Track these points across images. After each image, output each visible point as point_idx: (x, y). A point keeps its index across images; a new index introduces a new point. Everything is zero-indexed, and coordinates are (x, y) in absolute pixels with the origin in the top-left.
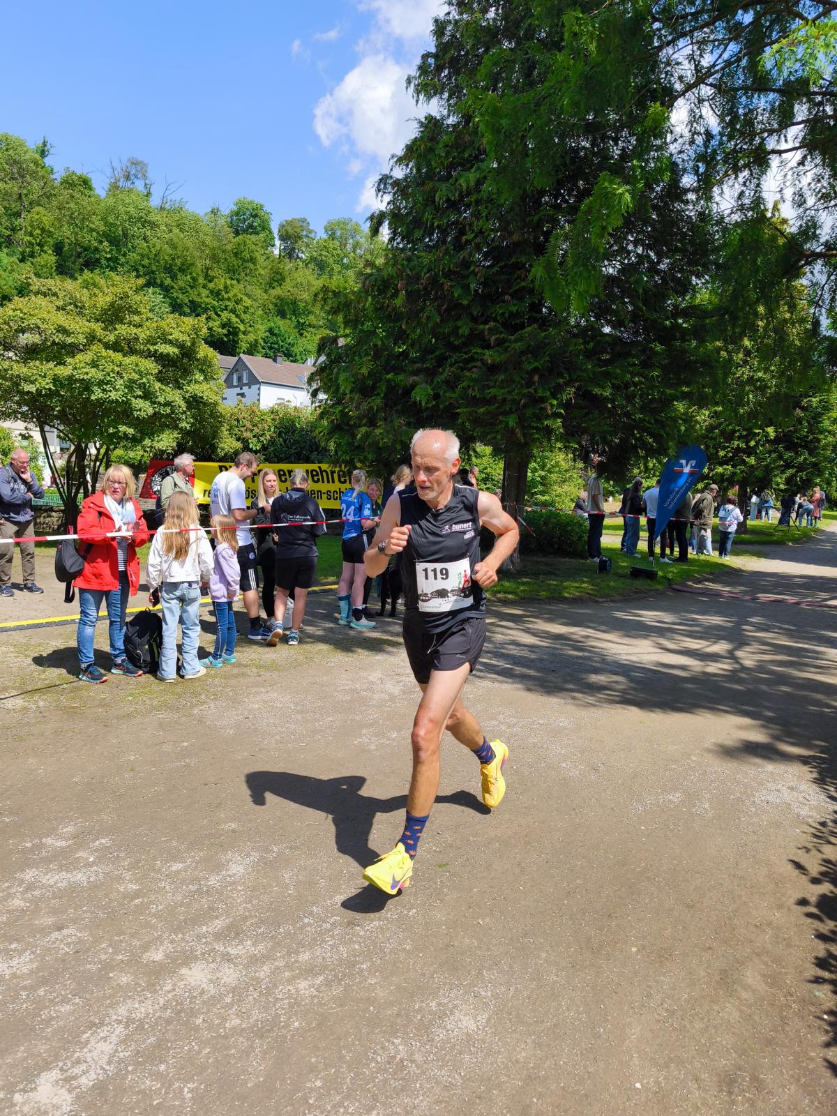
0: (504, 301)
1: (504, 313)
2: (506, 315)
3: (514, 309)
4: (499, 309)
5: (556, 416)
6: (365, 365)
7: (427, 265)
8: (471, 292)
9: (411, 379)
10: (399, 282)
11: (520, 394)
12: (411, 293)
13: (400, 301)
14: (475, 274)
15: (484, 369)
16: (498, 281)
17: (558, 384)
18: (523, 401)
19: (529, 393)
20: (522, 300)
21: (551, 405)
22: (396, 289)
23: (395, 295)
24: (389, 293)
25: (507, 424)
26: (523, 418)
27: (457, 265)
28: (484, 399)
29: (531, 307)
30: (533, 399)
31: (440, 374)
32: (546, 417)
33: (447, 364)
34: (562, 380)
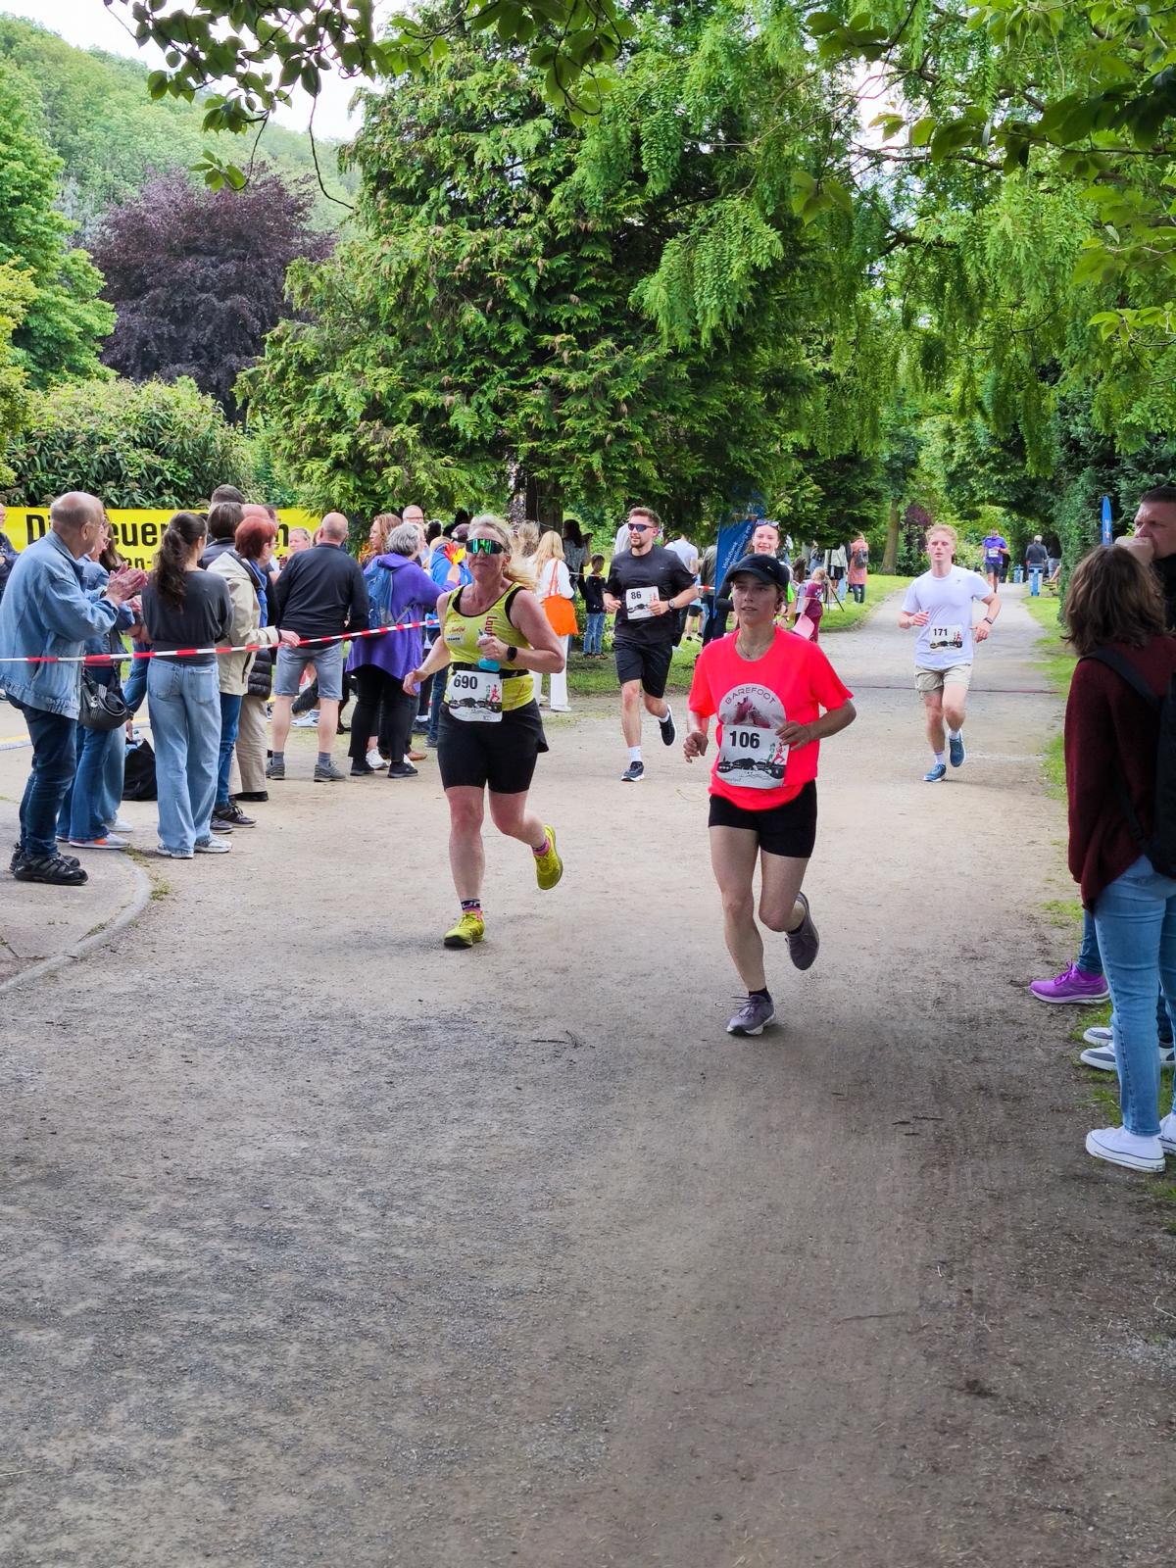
0: (567, 301)
1: (568, 320)
2: (574, 321)
3: (585, 314)
4: (562, 313)
5: (648, 456)
6: (382, 381)
7: (468, 248)
8: (529, 290)
9: (447, 399)
10: (431, 269)
11: (606, 428)
12: (442, 282)
13: (432, 294)
14: (535, 266)
15: (547, 390)
16: (563, 277)
17: (650, 416)
18: (609, 437)
19: (619, 427)
20: (592, 302)
21: (643, 443)
22: (427, 279)
23: (425, 287)
24: (418, 285)
25: (589, 465)
26: (606, 458)
27: (513, 254)
28: (551, 431)
29: (606, 312)
30: (620, 434)
31: (484, 393)
32: (636, 458)
33: (495, 380)
34: (654, 412)
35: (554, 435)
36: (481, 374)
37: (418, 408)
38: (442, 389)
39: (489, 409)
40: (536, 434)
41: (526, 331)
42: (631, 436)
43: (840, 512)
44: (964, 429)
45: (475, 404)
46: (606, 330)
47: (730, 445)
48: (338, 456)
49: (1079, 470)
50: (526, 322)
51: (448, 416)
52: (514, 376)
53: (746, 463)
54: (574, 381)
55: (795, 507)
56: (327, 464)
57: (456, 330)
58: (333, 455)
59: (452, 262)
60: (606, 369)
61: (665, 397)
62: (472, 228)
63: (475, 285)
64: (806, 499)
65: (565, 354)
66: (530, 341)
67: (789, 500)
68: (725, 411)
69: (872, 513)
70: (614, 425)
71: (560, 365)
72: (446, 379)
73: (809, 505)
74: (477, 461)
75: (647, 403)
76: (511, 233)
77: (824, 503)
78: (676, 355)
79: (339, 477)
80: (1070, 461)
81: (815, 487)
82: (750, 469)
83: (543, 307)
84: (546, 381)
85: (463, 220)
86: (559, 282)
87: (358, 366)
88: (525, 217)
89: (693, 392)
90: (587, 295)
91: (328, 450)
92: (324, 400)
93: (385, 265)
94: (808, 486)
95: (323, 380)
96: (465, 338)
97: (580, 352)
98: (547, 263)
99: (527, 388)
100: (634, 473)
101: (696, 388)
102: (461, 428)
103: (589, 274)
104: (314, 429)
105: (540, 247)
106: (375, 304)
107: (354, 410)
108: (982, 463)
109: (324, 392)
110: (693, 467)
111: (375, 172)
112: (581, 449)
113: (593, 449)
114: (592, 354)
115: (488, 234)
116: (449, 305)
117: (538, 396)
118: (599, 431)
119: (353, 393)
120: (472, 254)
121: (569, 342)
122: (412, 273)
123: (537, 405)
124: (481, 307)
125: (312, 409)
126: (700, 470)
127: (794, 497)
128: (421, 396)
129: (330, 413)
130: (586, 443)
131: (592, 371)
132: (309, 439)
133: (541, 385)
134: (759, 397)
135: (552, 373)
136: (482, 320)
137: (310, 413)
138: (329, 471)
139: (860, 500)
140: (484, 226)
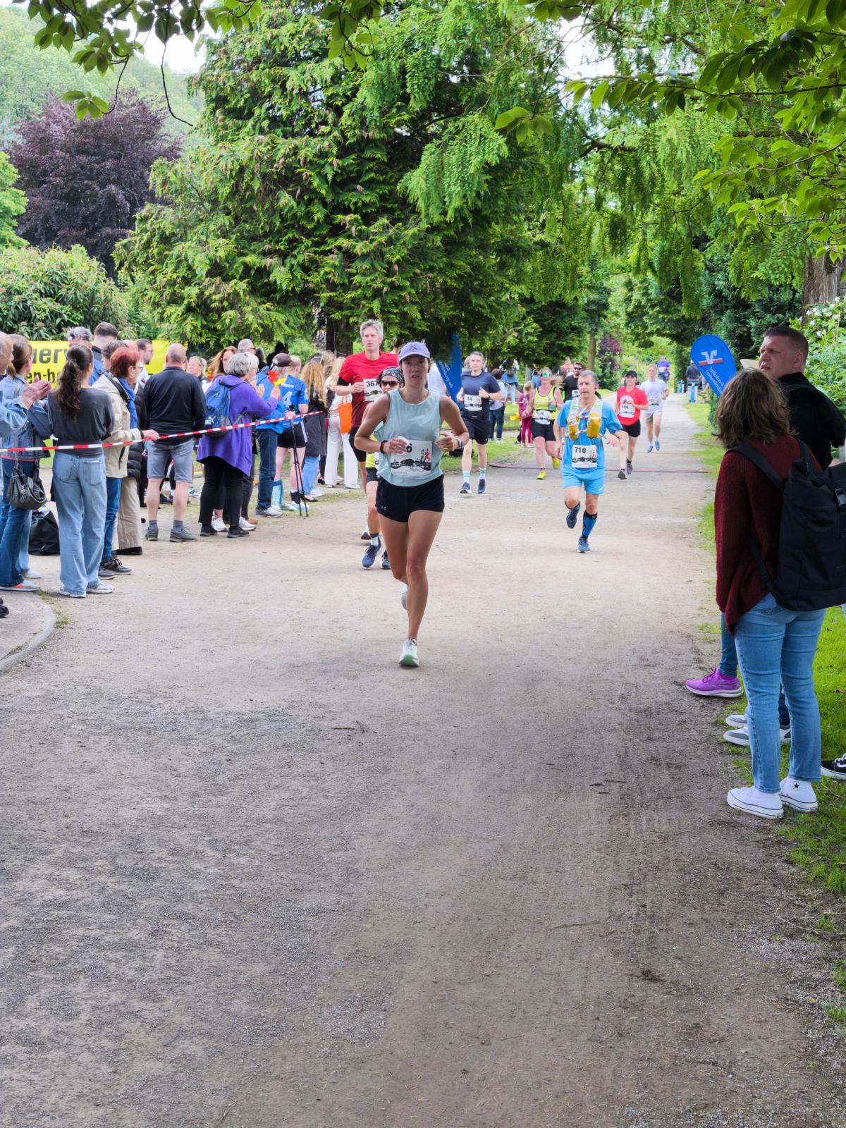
0: (354, 190)
1: (355, 204)
2: (360, 204)
3: (367, 199)
4: (351, 198)
5: (413, 303)
6: (222, 248)
7: (282, 151)
8: (327, 182)
9: (268, 261)
10: (255, 166)
11: (383, 282)
12: (264, 176)
13: (257, 185)
14: (331, 164)
15: (341, 255)
16: (351, 172)
17: (414, 273)
18: (385, 289)
19: (392, 282)
20: (373, 190)
21: (409, 293)
22: (253, 174)
23: (252, 179)
24: (247, 177)
25: (371, 309)
26: (383, 304)
27: (315, 155)
28: (343, 285)
29: (382, 197)
30: (393, 287)
31: (295, 257)
32: (404, 304)
33: (303, 247)
34: (418, 271)
35: (346, 287)
36: (293, 243)
37: (247, 268)
38: (264, 254)
39: (299, 269)
40: (333, 287)
41: (324, 211)
42: (401, 288)
43: (552, 343)
44: (641, 282)
45: (288, 265)
46: (382, 211)
47: (472, 295)
48: (190, 303)
49: (722, 312)
50: (325, 205)
51: (269, 274)
52: (316, 244)
53: (484, 308)
54: (360, 248)
55: (520, 340)
56: (181, 309)
57: (274, 211)
58: (186, 302)
59: (271, 162)
60: (383, 239)
61: (425, 260)
62: (285, 136)
63: (288, 178)
64: (528, 334)
65: (353, 229)
66: (328, 219)
67: (516, 334)
68: (468, 270)
69: (575, 344)
70: (389, 280)
71: (350, 237)
72: (267, 247)
73: (530, 338)
74: (290, 307)
75: (413, 264)
76: (313, 141)
77: (540, 337)
78: (433, 229)
79: (190, 318)
80: (715, 306)
81: (535, 325)
82: (486, 312)
83: (337, 194)
84: (340, 248)
85: (279, 131)
86: (348, 176)
87: (203, 238)
88: (324, 129)
89: (446, 256)
90: (369, 185)
91: (182, 298)
92: (179, 262)
93: (222, 163)
94: (529, 324)
95: (178, 248)
96: (281, 216)
97: (364, 227)
98: (340, 162)
99: (326, 253)
100: (404, 315)
101: (448, 253)
102: (278, 282)
103: (370, 170)
104: (172, 283)
105: (335, 150)
106: (216, 192)
107: (202, 269)
108: (653, 307)
109: (179, 256)
110: (446, 311)
111: (214, 96)
112: (365, 297)
113: (373, 298)
114: (372, 229)
115: (297, 141)
116: (269, 193)
117: (334, 259)
118: (378, 284)
119: (200, 257)
120: (286, 156)
121: (356, 220)
122: (242, 170)
123: (334, 266)
124: (293, 194)
125: (171, 268)
126: (451, 313)
127: (520, 332)
128: (251, 259)
129: (183, 272)
130: (369, 293)
131: (372, 241)
132: (168, 291)
133: (336, 251)
134: (493, 259)
135: (343, 242)
136: (293, 203)
137: (169, 272)
138: (183, 314)
139: (567, 334)
140: (294, 135)
